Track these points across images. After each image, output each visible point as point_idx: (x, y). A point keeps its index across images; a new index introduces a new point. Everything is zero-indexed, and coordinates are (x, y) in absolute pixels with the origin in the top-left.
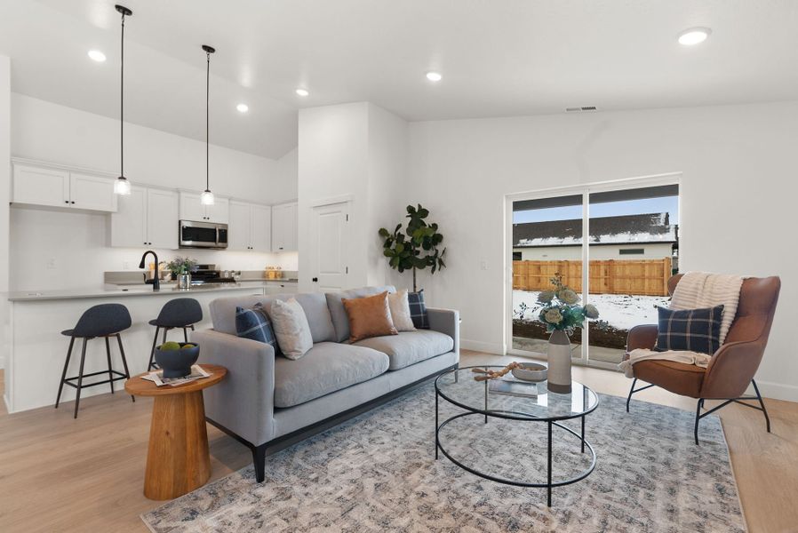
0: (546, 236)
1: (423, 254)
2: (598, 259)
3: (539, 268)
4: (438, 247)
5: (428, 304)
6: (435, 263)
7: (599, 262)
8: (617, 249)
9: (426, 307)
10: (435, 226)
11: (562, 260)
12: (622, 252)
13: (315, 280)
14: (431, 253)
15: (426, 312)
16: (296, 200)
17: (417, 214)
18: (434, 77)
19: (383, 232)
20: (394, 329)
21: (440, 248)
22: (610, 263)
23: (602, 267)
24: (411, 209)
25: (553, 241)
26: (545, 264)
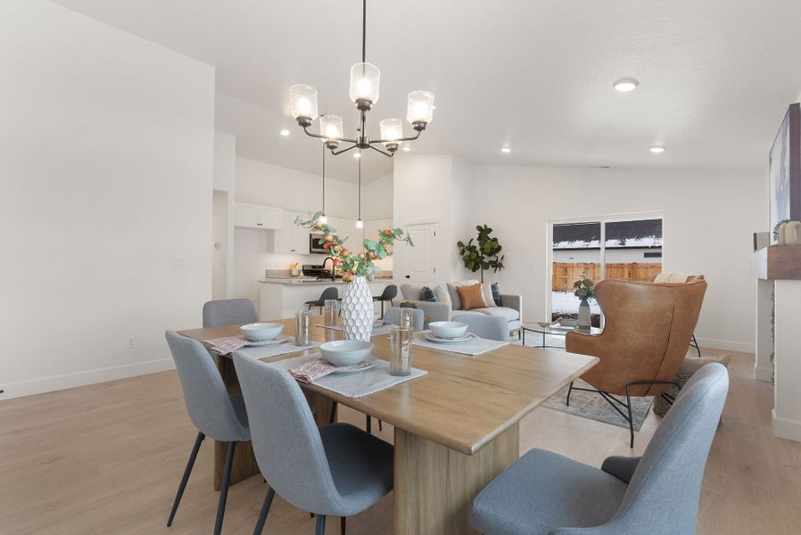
0: (572, 239)
1: (487, 259)
2: (622, 262)
3: (566, 270)
4: (497, 255)
5: (502, 291)
6: (497, 265)
7: (623, 264)
8: (642, 253)
9: (500, 293)
10: (495, 240)
11: (588, 262)
12: (647, 255)
13: (408, 277)
14: (493, 258)
15: (501, 296)
16: (392, 218)
17: (484, 232)
18: (506, 150)
19: (460, 244)
20: (486, 304)
21: (499, 255)
22: (634, 266)
23: (626, 271)
24: (479, 228)
25: (579, 244)
26: (572, 266)
